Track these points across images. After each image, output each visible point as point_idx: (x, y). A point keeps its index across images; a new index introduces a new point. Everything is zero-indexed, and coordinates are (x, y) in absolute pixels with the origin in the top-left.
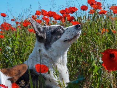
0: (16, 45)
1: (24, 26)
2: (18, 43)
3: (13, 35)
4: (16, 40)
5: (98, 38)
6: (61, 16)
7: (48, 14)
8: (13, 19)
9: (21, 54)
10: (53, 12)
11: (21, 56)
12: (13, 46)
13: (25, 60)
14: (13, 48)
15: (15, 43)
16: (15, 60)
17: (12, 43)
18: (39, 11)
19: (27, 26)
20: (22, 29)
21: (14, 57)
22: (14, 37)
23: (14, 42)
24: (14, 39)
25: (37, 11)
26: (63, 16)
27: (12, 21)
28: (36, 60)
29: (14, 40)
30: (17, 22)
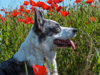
0: (7, 37)
1: (13, 16)
2: (9, 34)
3: (4, 27)
4: (7, 31)
5: (88, 27)
6: (48, 6)
7: (37, 5)
8: (3, 9)
9: (12, 45)
10: (42, 2)
11: (12, 47)
12: (4, 37)
13: (16, 51)
14: (4, 39)
15: (6, 35)
16: (7, 52)
17: (3, 34)
18: (27, 2)
19: (16, 16)
20: (12, 19)
21: (6, 49)
22: (4, 28)
23: (4, 33)
24: (5, 30)
25: (25, 2)
26: (51, 6)
27: (2, 11)
28: (29, 51)
29: (5, 32)
30: (7, 12)
